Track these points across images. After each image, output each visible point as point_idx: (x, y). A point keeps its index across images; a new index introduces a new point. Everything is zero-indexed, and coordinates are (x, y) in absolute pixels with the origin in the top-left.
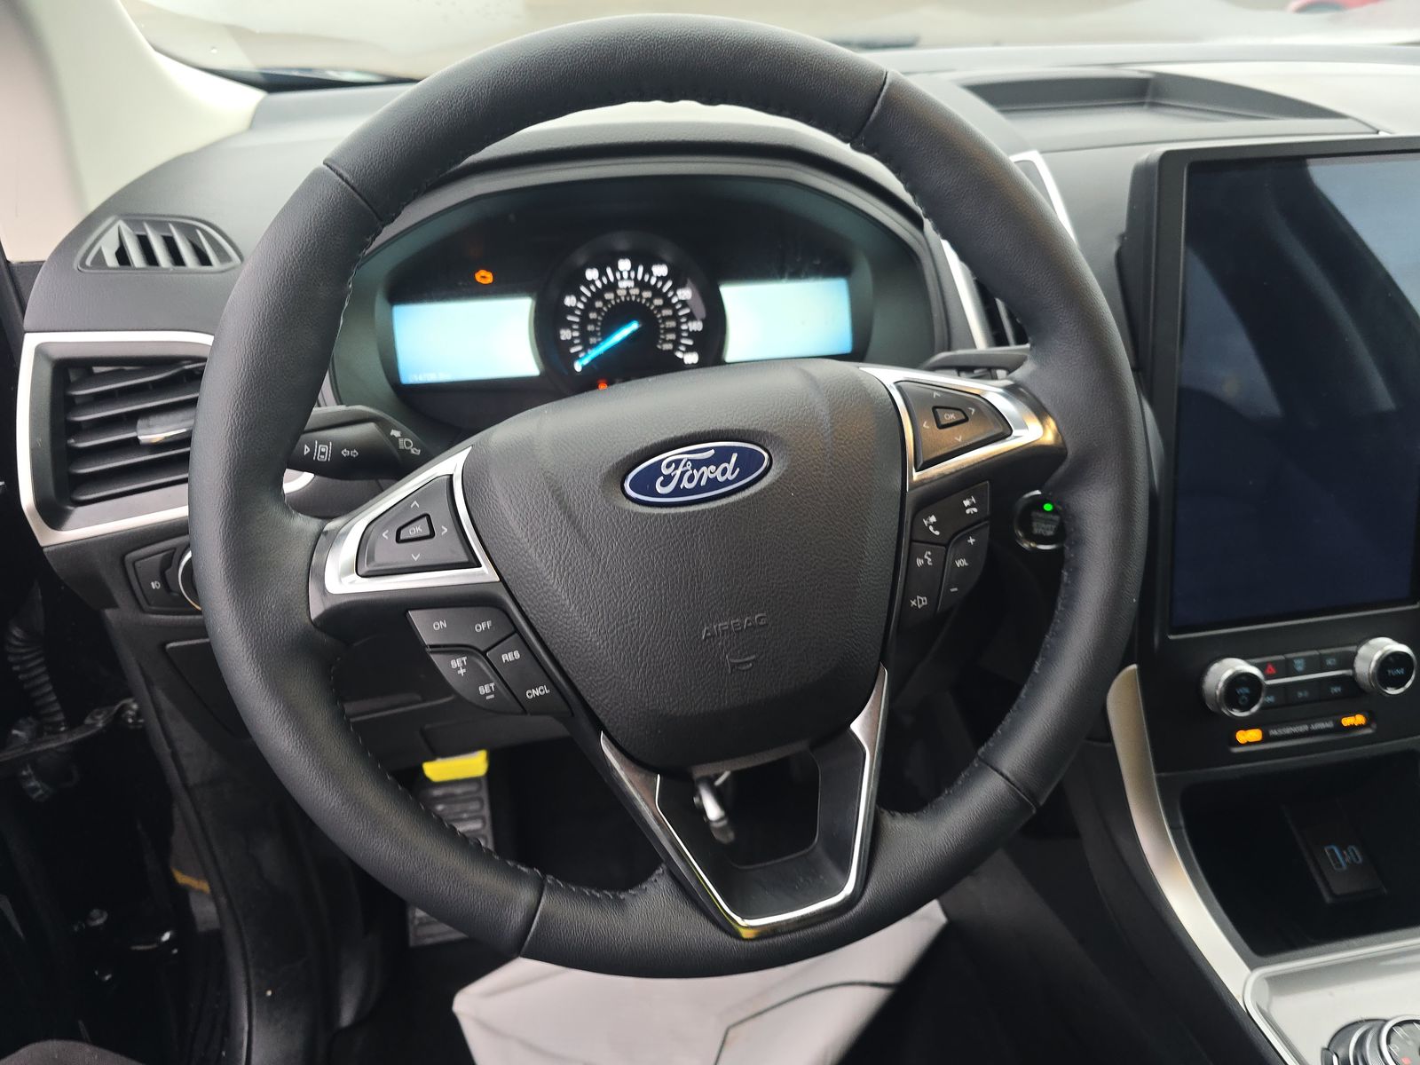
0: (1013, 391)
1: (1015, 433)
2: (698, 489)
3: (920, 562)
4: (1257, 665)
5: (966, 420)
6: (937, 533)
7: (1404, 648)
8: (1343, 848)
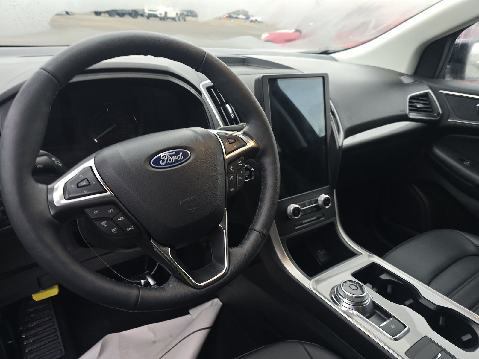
0: (245, 134)
1: (247, 144)
2: (172, 163)
3: (230, 179)
4: (298, 205)
5: (235, 142)
6: (233, 171)
7: (327, 196)
8: (321, 250)
